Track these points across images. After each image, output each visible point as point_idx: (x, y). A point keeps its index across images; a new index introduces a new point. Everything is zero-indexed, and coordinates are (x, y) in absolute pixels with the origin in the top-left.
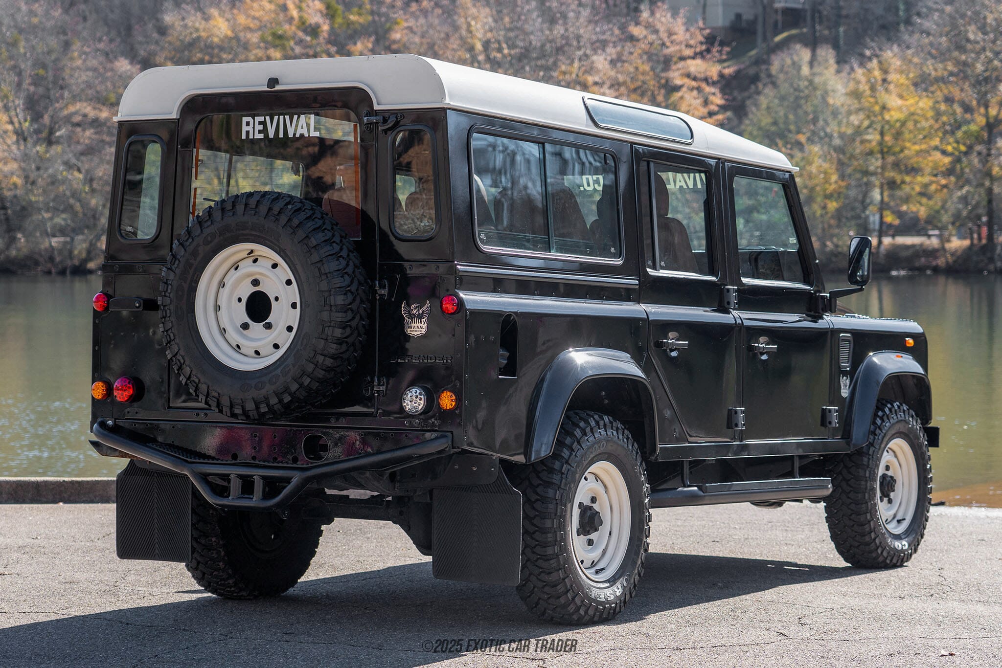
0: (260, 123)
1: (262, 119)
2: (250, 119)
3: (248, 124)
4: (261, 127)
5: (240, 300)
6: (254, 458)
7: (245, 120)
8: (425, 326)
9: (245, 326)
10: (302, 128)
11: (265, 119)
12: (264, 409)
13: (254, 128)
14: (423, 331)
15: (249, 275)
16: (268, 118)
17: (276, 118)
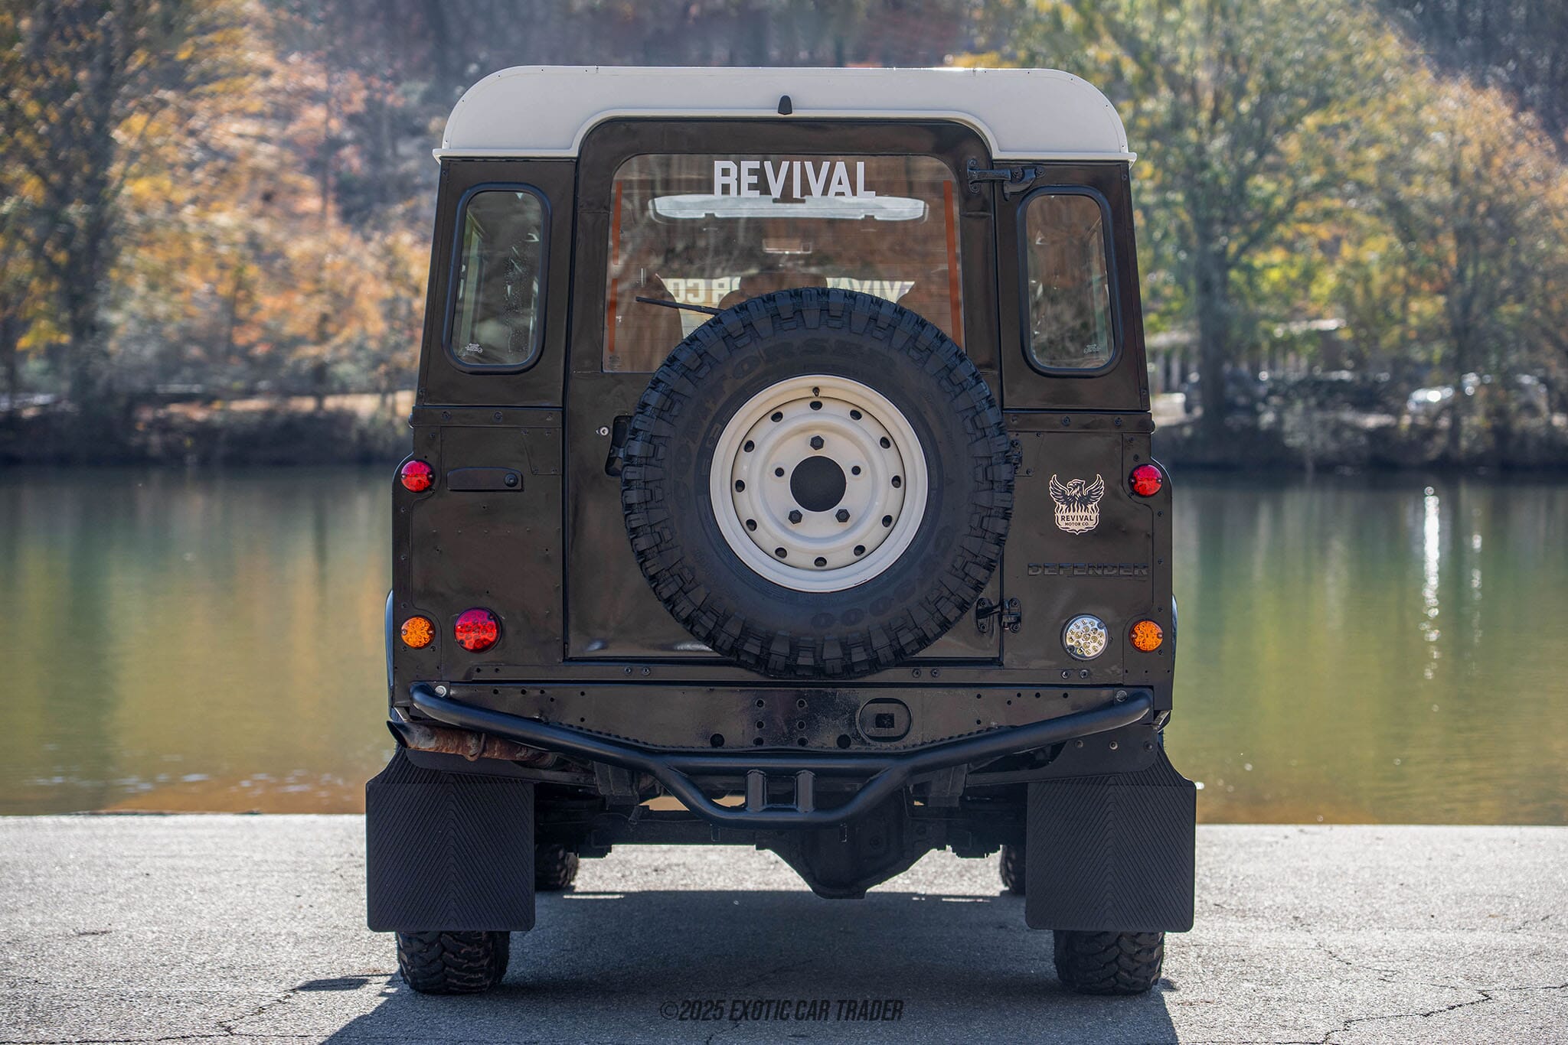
0: (752, 172)
1: (756, 165)
2: (730, 165)
3: (725, 172)
4: (754, 179)
5: (780, 472)
6: (759, 742)
7: (719, 165)
8: (1095, 515)
9: (795, 517)
10: (840, 183)
11: (762, 165)
12: (805, 660)
13: (739, 180)
14: (1092, 524)
15: (803, 430)
16: (768, 165)
17: (785, 165)
